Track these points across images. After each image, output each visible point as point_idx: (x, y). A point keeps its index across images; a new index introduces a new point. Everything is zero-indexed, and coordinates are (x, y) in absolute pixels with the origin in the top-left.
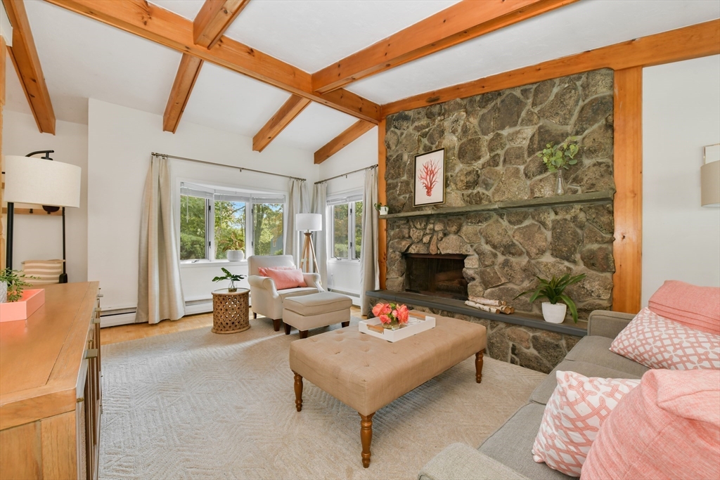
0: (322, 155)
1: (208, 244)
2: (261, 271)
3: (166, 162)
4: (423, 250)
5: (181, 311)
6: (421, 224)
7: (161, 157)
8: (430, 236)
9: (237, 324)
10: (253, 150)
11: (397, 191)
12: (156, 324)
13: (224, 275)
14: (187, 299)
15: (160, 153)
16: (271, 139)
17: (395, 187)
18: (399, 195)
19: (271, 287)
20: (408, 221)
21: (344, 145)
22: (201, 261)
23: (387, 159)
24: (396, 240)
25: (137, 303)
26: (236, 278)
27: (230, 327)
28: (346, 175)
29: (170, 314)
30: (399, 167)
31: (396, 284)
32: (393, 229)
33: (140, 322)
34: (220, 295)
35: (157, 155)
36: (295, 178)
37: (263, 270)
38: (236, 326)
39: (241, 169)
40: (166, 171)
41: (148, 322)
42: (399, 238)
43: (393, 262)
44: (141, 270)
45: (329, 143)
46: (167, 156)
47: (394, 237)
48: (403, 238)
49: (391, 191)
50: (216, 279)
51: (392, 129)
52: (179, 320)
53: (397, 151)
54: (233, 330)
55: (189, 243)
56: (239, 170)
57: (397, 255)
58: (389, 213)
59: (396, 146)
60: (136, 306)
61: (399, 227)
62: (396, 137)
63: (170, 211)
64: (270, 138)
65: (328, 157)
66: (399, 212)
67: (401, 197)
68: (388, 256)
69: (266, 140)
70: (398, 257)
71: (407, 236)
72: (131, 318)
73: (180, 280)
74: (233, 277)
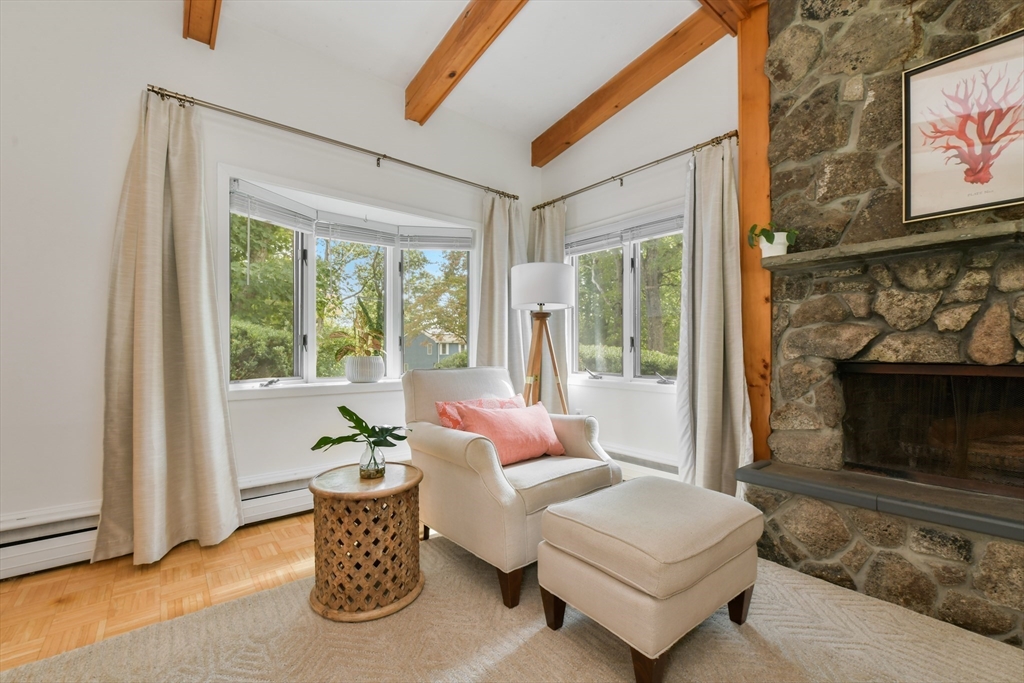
0: (549, 145)
1: (301, 341)
2: (443, 413)
3: (188, 116)
4: (933, 351)
5: (226, 513)
6: (929, 274)
7: (176, 102)
8: (975, 308)
9: (389, 585)
10: (406, 119)
11: (817, 187)
12: (157, 564)
13: (346, 428)
14: (245, 482)
15: (171, 88)
16: (455, 76)
17: (806, 179)
18: (825, 199)
19: (490, 466)
20: (865, 270)
21: (618, 108)
22: (283, 384)
23: (776, 110)
24: (814, 326)
25: (99, 502)
26: (381, 437)
27: (368, 598)
28: (620, 179)
29: (199, 529)
30: (830, 120)
31: (813, 446)
32: (801, 296)
33: (112, 555)
34: (337, 499)
35: (162, 94)
36: (497, 192)
37: (450, 410)
38: (386, 592)
39: (380, 158)
40: (189, 139)
41: (130, 555)
42: (829, 319)
43: (798, 384)
44: (115, 411)
45: (573, 111)
46: (192, 102)
47: (806, 317)
48: (848, 318)
49: (793, 192)
50: (324, 442)
51: (798, 21)
52: (223, 543)
53: (814, 80)
54: (378, 606)
55: (263, 343)
56: (374, 159)
57: (819, 367)
58: (790, 250)
59: (810, 69)
60: (97, 511)
61: (826, 288)
62: (813, 41)
63: (198, 245)
64: (452, 75)
65: (569, 144)
66: (829, 244)
67: (836, 205)
68: (777, 369)
69: (444, 81)
70: (819, 373)
71: (862, 311)
72: (82, 546)
73: (228, 435)
74: (372, 432)
